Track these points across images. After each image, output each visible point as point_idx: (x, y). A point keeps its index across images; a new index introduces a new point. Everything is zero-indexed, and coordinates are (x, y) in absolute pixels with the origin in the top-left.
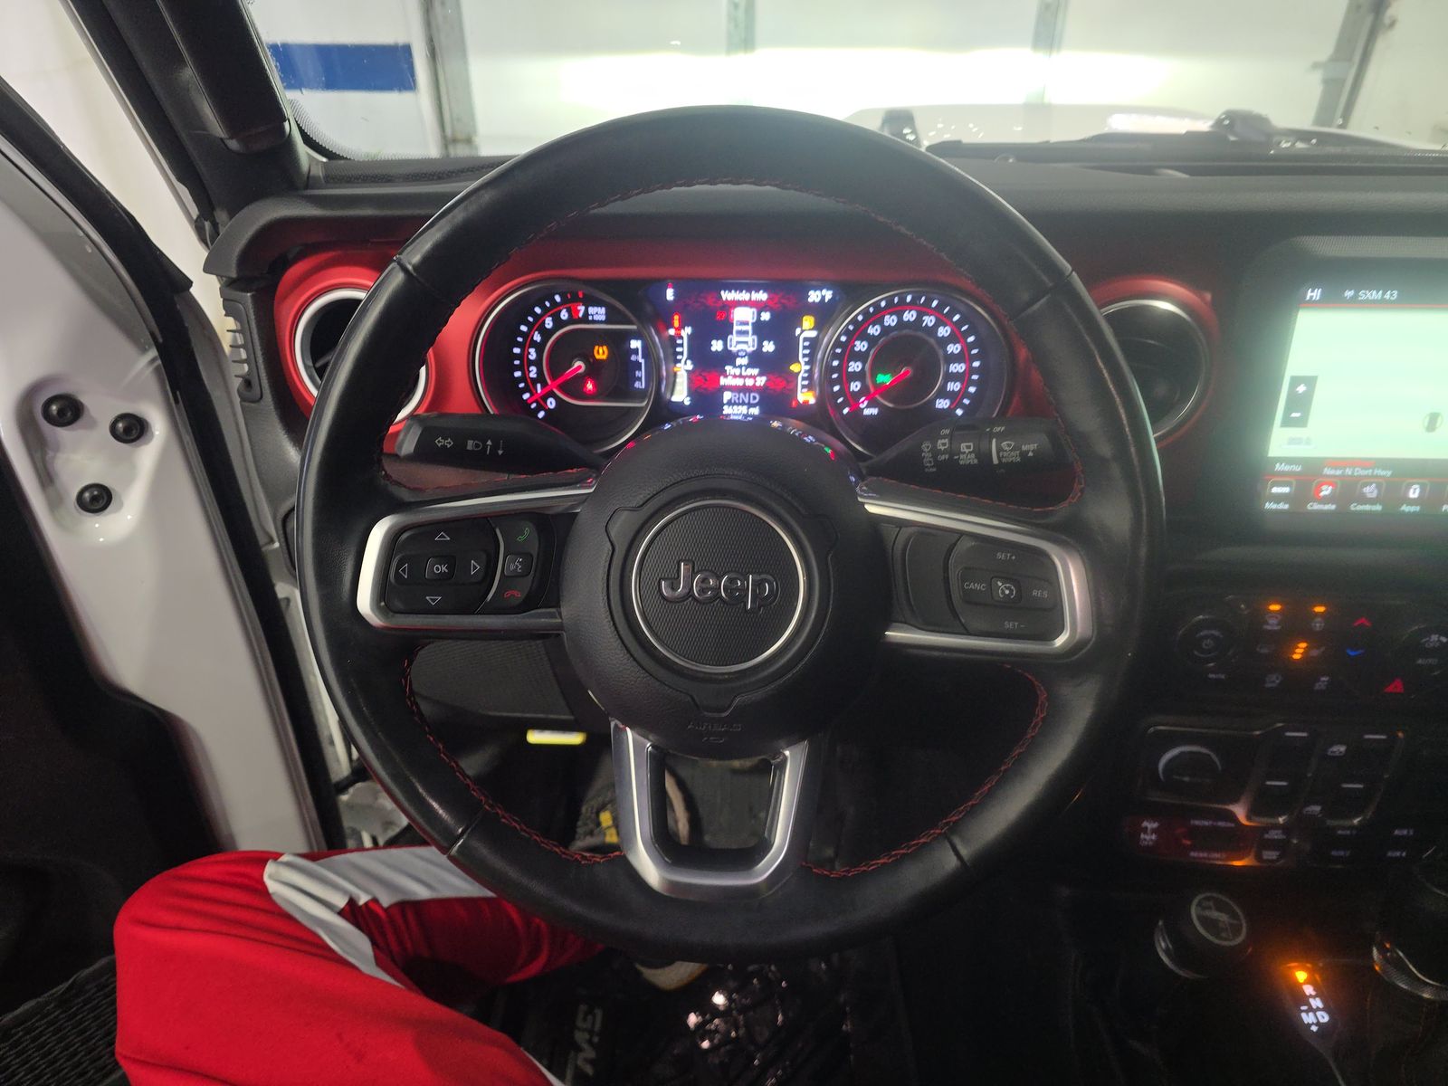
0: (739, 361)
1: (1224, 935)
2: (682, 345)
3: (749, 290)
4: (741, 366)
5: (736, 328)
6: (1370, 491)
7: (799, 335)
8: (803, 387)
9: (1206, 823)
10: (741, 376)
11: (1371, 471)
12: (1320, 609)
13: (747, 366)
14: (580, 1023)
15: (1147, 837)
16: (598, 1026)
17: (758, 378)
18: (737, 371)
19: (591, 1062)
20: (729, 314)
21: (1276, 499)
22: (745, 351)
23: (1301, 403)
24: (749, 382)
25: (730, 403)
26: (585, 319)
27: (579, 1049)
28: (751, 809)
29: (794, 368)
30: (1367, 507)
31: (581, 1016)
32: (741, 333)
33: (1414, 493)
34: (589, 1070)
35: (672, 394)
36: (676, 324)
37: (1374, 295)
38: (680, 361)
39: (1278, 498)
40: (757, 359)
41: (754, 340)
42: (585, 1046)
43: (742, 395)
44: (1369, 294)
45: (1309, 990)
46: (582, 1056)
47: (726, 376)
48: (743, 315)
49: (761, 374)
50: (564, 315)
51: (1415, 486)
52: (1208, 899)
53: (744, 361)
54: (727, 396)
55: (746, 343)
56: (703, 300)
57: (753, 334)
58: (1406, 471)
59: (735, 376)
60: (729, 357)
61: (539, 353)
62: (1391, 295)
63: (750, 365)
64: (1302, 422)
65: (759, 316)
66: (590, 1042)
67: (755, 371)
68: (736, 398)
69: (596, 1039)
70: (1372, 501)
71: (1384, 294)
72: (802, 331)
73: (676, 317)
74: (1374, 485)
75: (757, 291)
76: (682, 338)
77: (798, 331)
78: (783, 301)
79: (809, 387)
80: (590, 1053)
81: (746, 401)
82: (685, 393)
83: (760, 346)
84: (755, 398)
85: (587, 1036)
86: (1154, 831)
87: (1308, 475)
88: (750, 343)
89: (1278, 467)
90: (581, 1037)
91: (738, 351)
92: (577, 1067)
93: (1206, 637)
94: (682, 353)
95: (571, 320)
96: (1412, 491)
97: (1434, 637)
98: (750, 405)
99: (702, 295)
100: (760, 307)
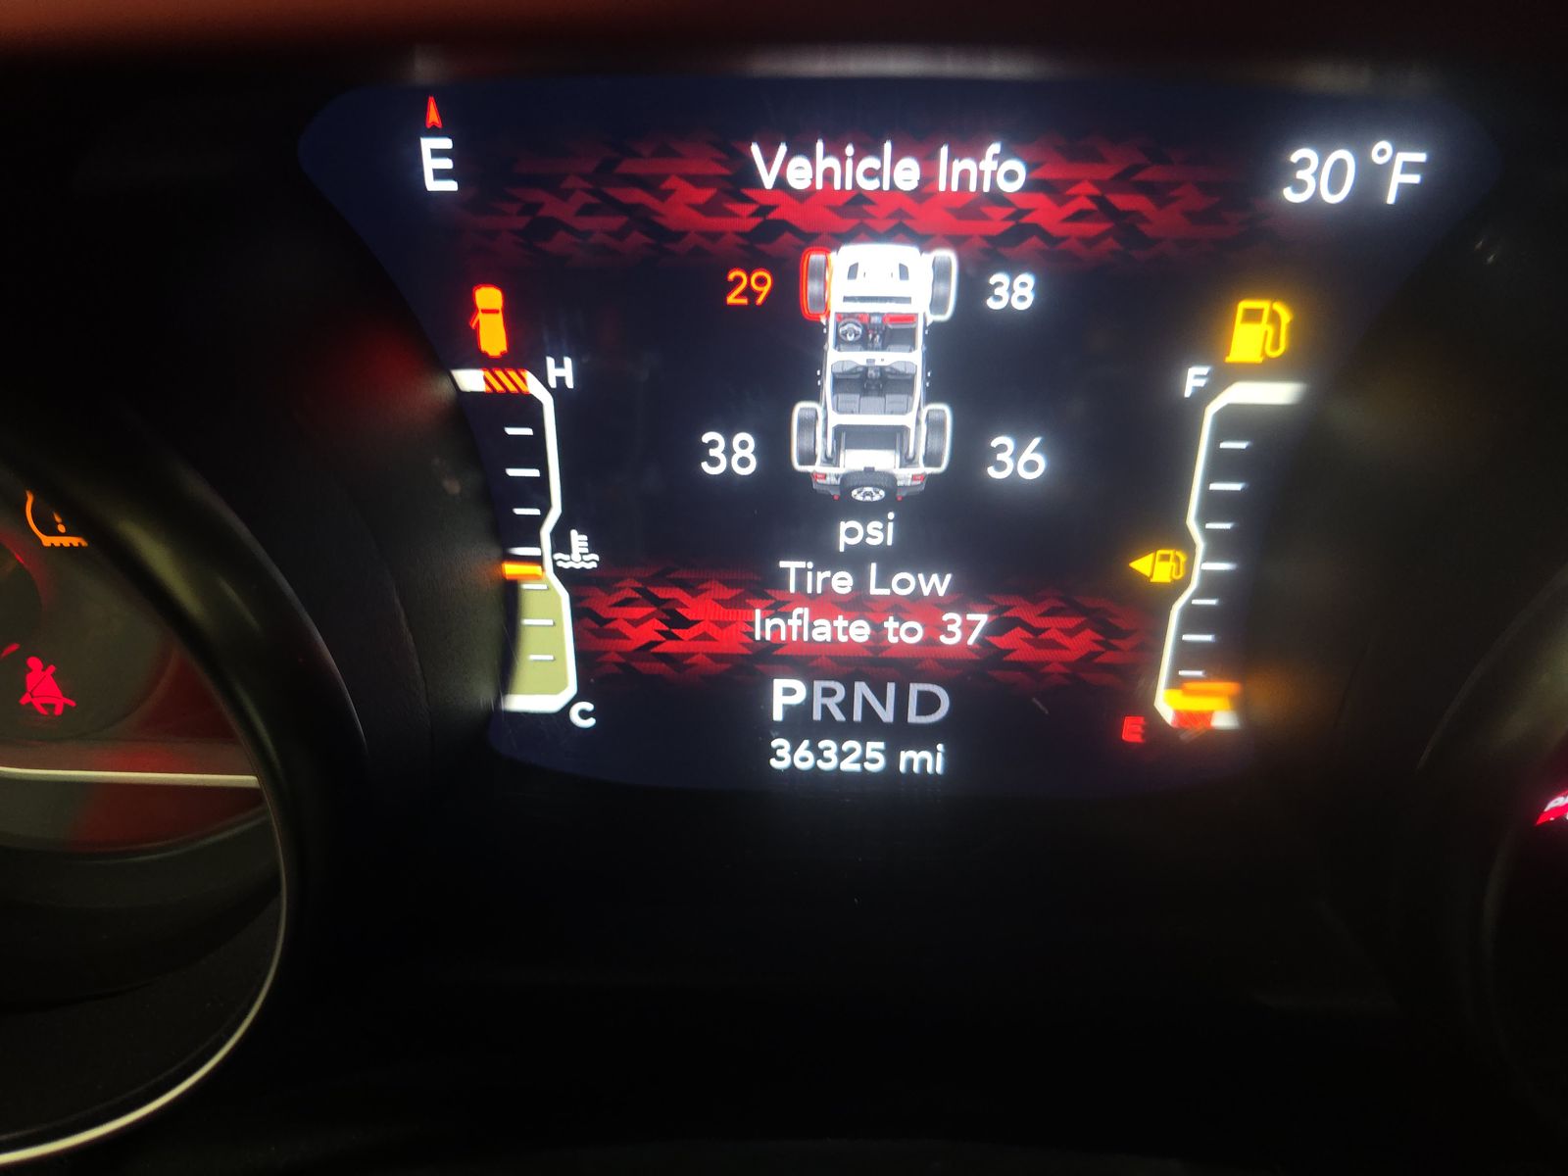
0: (848, 534)
2: (533, 453)
3: (918, 141)
4: (856, 560)
5: (838, 358)
7: (1204, 396)
8: (1187, 656)
10: (857, 604)
13: (891, 560)
17: (953, 619)
18: (842, 582)
22: (885, 483)
24: (907, 633)
25: (802, 725)
29: (1154, 567)
32: (862, 384)
36: (493, 337)
38: (529, 532)
40: (948, 521)
41: (935, 426)
43: (861, 689)
47: (782, 604)
49: (961, 599)
53: (879, 533)
54: (785, 694)
55: (890, 437)
56: (637, 196)
57: (931, 396)
59: (828, 604)
65: (973, 288)
67: (938, 584)
68: (832, 704)
72: (1225, 375)
75: (969, 145)
76: (529, 411)
77: (1194, 378)
78: (1119, 201)
79: (1214, 662)
81: (887, 715)
84: (928, 703)
88: (918, 443)
91: (848, 482)
94: (537, 492)
98: (900, 736)
99: (629, 166)
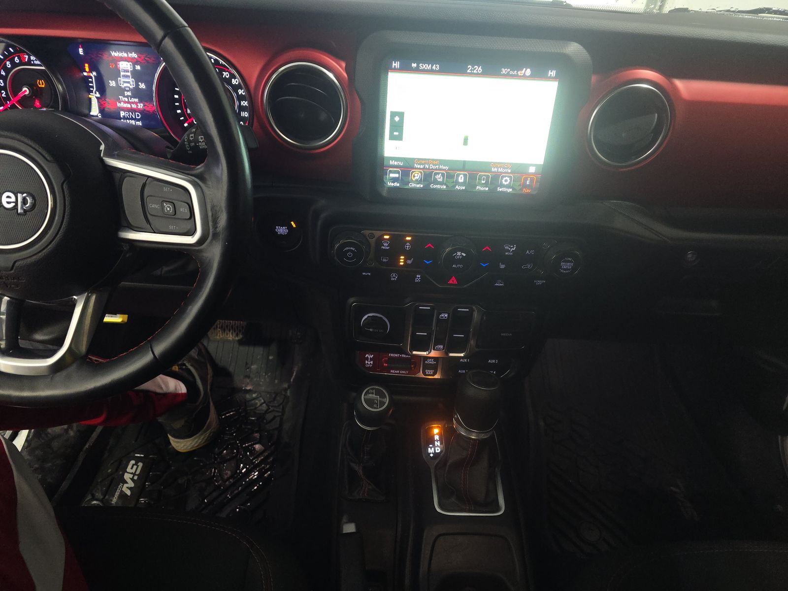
0: (126, 93)
1: (375, 406)
2: (92, 82)
3: (126, 51)
4: (127, 97)
5: (122, 73)
6: (439, 178)
9: (396, 355)
10: (128, 102)
11: (438, 166)
12: (408, 238)
13: (131, 97)
14: (129, 470)
15: (369, 363)
16: (138, 472)
17: (139, 104)
18: (126, 99)
19: (130, 489)
20: (116, 65)
21: (391, 180)
22: (129, 88)
23: (398, 128)
24: (134, 106)
25: (125, 118)
26: (29, 63)
27: (125, 482)
28: (247, 364)
30: (439, 186)
31: (130, 466)
32: (125, 76)
33: (461, 179)
34: (128, 493)
35: (90, 111)
36: (87, 69)
37: (427, 67)
38: (92, 92)
39: (394, 180)
40: (136, 92)
41: (133, 81)
42: (129, 481)
43: (130, 113)
44: (424, 66)
45: (437, 437)
46: (126, 485)
47: (120, 102)
48: (124, 66)
49: (140, 102)
50: (17, 60)
51: (461, 176)
52: (372, 389)
53: (129, 93)
54: (122, 114)
55: (128, 82)
56: (100, 56)
57: (132, 78)
58: (454, 168)
59: (125, 102)
60: (122, 91)
61: (5, 82)
62: (436, 67)
63: (133, 96)
64: (400, 138)
65: (134, 67)
66: (132, 479)
67: (136, 100)
68: (127, 115)
69: (136, 478)
70: (441, 183)
71: (432, 67)
73: (87, 65)
74: (440, 174)
75: (131, 52)
76: (91, 78)
78: (147, 59)
80: (131, 484)
81: (134, 117)
82: (98, 112)
83: (137, 85)
84: (138, 115)
85: (131, 476)
86: (371, 359)
87: (407, 167)
88: (132, 83)
89: (391, 163)
90: (127, 477)
91: (125, 87)
92: (122, 491)
93: (349, 251)
94: (93, 88)
95: (21, 64)
96: (460, 178)
97: (459, 253)
98: (136, 120)
99: (100, 53)
100: (134, 62)
